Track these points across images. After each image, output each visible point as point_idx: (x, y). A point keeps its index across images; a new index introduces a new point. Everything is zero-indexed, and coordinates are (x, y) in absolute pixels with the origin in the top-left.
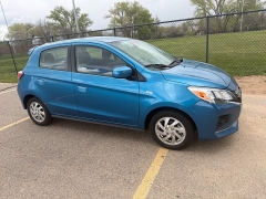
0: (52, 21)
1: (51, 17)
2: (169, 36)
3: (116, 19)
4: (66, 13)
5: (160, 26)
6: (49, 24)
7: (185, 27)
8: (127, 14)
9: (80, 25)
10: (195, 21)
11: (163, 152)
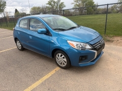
0: (48, 5)
1: (48, 4)
2: (103, 13)
3: (76, 4)
4: (54, 2)
5: (99, 7)
6: (47, 7)
7: (112, 9)
8: (82, 2)
9: (60, 7)
10: (119, 5)
11: (58, 69)
